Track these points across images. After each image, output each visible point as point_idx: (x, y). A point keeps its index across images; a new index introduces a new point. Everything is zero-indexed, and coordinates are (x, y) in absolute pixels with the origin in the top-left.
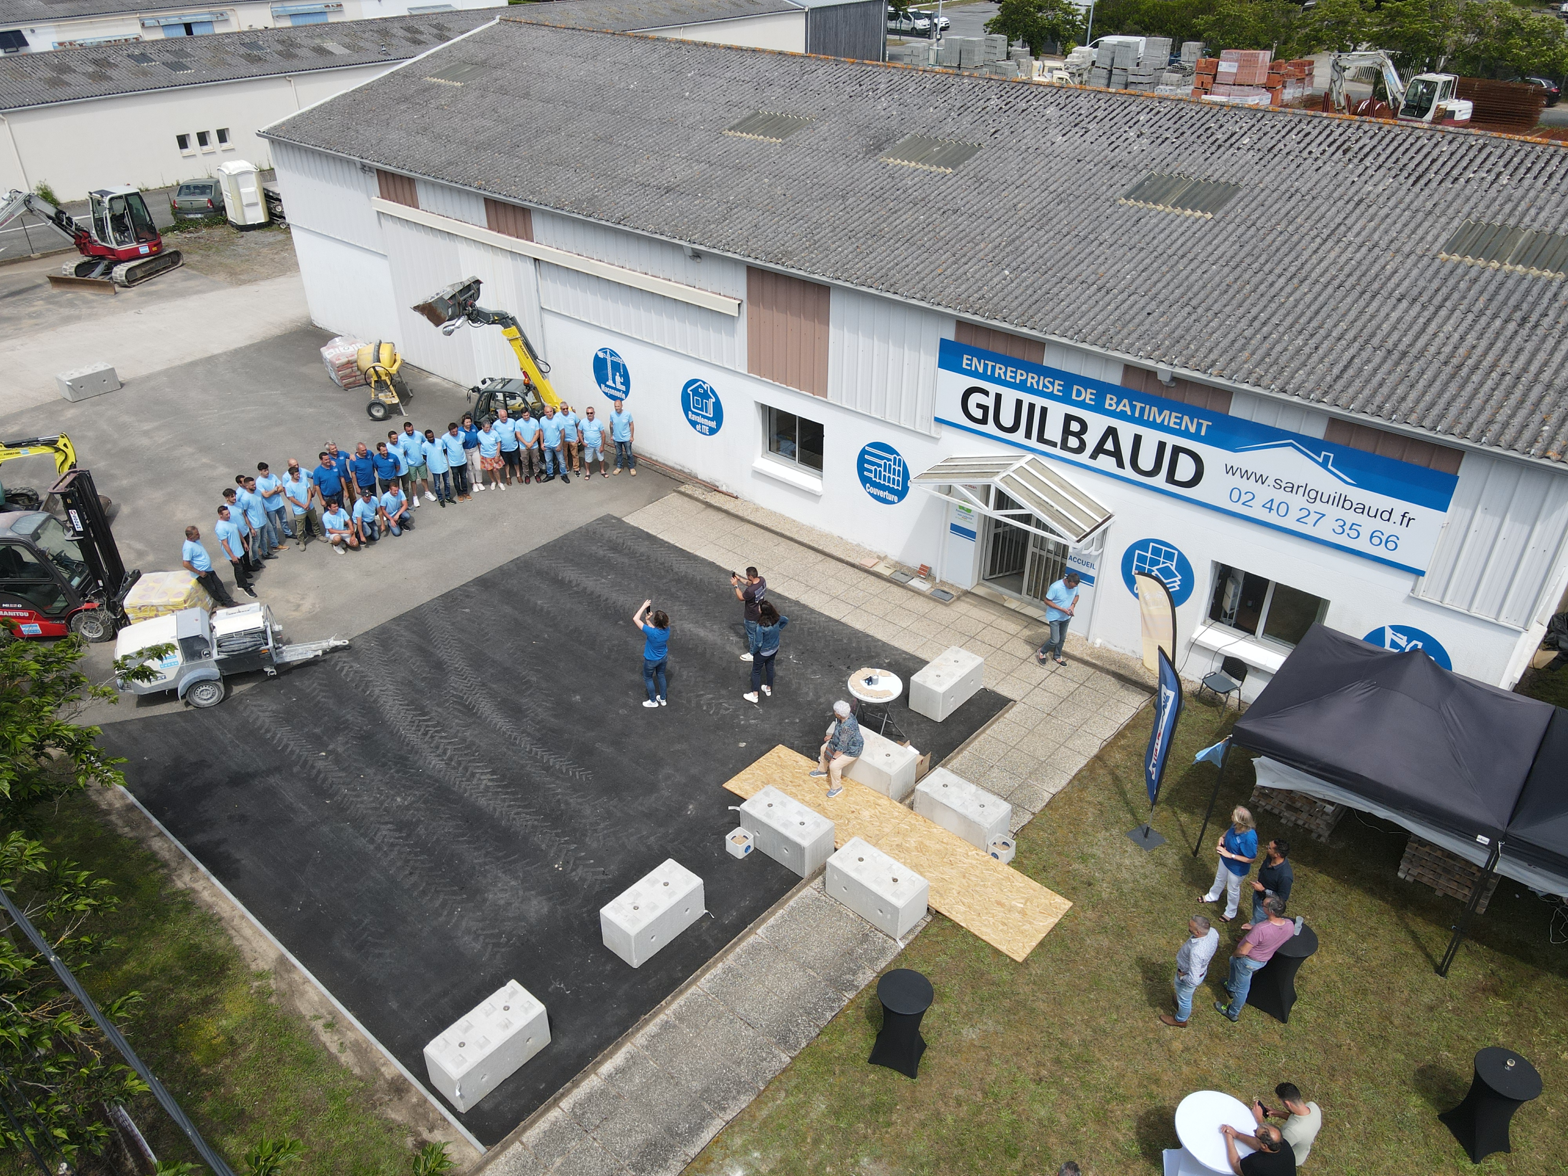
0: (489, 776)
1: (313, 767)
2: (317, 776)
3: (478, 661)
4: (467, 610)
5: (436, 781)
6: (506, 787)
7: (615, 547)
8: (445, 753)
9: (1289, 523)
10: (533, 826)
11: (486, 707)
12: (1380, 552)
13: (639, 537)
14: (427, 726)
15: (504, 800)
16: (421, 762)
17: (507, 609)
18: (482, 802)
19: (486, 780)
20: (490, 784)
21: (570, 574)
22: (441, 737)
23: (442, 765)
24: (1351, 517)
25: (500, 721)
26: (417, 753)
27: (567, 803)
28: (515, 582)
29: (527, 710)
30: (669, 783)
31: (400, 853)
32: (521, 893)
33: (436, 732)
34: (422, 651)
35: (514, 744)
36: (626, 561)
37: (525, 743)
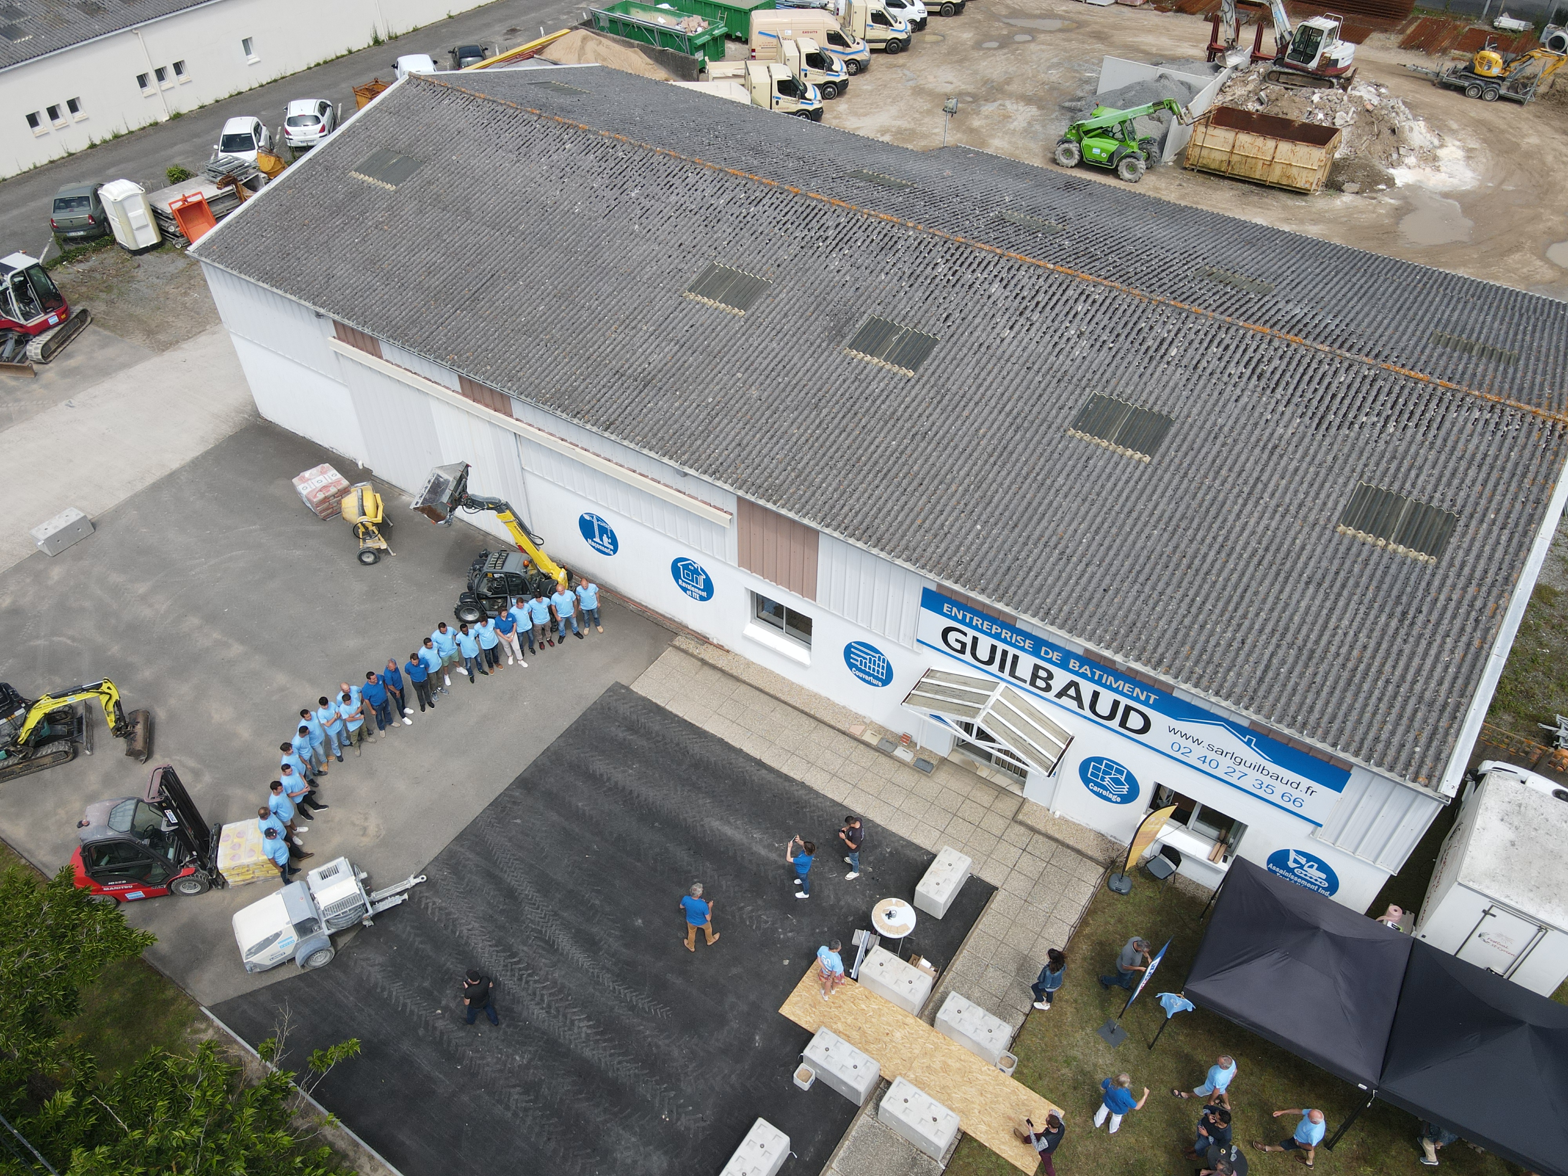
0: (586, 1023)
1: (435, 1028)
2: (441, 1038)
3: (545, 885)
4: (518, 821)
5: (544, 1033)
6: (602, 1033)
7: (632, 728)
8: (542, 1000)
9: (1218, 773)
10: (636, 1075)
11: (564, 941)
12: (1290, 806)
13: (650, 711)
14: (520, 969)
15: (605, 1049)
16: (525, 1014)
17: (554, 817)
18: (587, 1053)
19: (584, 1027)
20: (589, 1031)
21: (600, 766)
22: (535, 982)
23: (543, 1015)
24: (1267, 780)
25: (579, 956)
26: (518, 1002)
27: (658, 1047)
28: (552, 780)
29: (600, 940)
30: (735, 1013)
31: (534, 1118)
32: (642, 1149)
33: (529, 975)
34: (491, 877)
35: (598, 983)
36: (645, 743)
37: (607, 979)
